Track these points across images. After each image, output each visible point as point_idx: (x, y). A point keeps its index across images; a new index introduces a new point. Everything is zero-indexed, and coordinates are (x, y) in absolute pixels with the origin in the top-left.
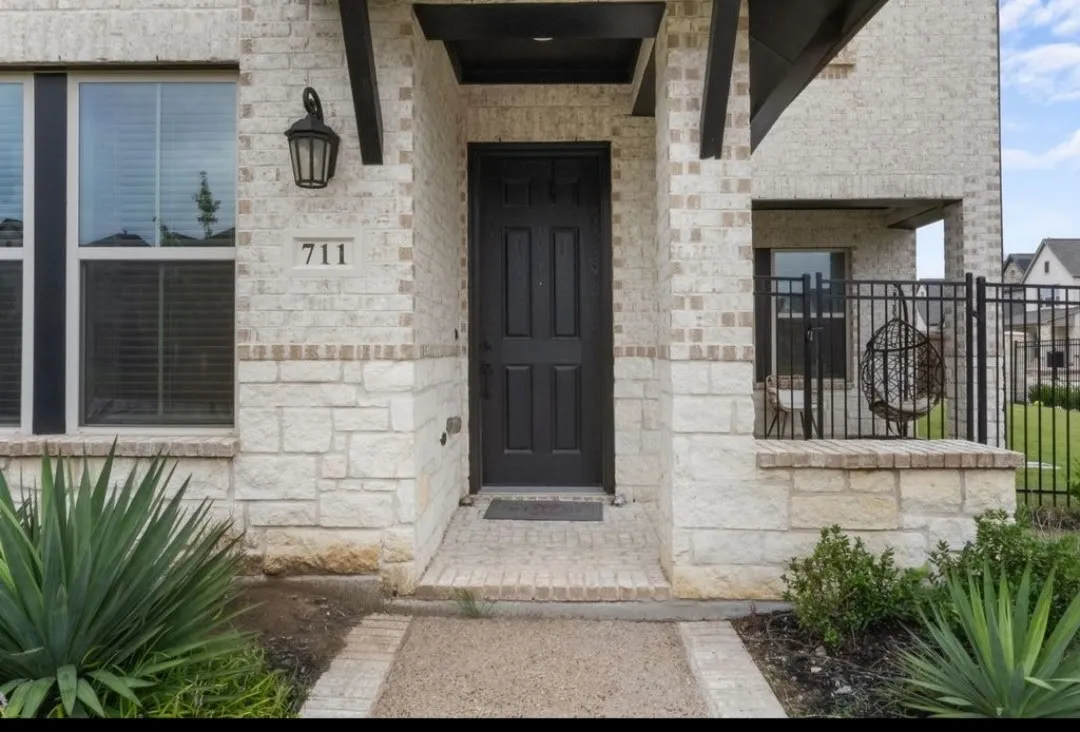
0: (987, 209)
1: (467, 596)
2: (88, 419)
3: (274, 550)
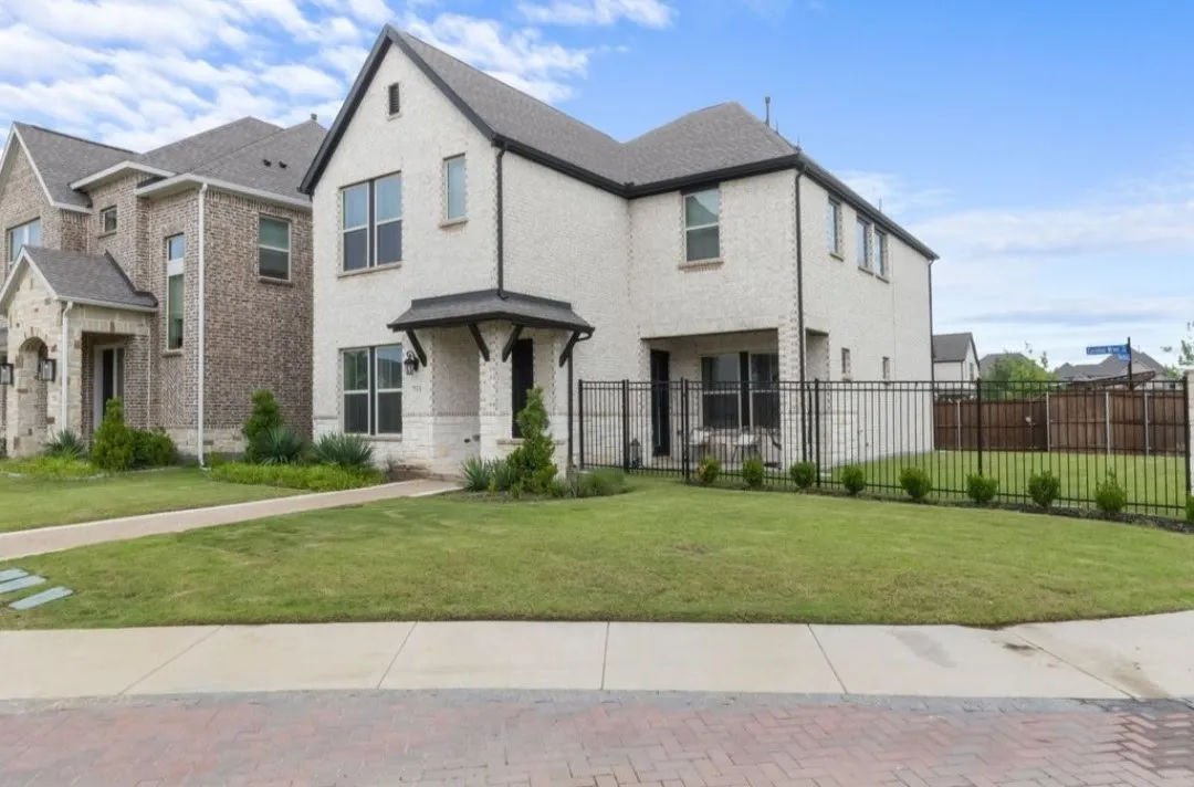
0: (791, 332)
1: (441, 476)
2: (380, 431)
3: (408, 463)
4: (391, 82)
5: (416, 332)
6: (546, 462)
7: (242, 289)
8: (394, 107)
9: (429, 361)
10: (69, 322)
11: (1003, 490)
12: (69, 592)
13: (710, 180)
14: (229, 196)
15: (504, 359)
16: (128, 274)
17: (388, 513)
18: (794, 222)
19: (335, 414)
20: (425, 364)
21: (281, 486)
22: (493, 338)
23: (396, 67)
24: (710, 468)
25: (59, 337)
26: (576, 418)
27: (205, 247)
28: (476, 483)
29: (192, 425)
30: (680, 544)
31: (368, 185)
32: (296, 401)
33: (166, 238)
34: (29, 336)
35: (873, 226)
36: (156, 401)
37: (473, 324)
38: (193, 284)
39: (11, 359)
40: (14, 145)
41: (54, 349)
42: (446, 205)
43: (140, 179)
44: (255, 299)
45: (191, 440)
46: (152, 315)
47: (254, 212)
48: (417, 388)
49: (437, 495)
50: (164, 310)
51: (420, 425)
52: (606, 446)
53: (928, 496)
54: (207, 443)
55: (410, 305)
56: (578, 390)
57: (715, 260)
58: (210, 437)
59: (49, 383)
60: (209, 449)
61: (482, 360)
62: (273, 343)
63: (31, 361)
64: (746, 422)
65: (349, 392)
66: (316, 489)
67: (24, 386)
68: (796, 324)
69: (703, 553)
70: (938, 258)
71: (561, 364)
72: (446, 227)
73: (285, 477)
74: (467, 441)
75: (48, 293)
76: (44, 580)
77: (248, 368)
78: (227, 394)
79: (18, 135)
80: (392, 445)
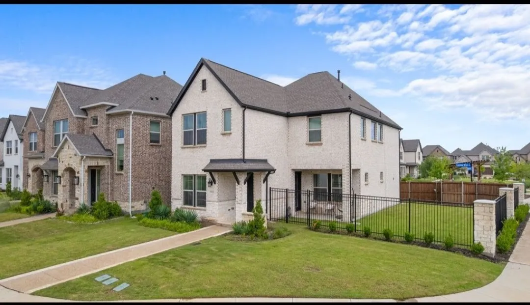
0: (347, 171)
2: (197, 206)
4: (204, 78)
5: (213, 173)
6: (262, 226)
7: (144, 149)
8: (204, 88)
9: (217, 182)
10: (84, 163)
11: (417, 237)
12: (128, 285)
13: (319, 114)
14: (140, 115)
15: (245, 184)
16: (102, 143)
17: (212, 248)
18: (348, 131)
19: (180, 198)
20: (215, 183)
21: (165, 229)
22: (241, 177)
23: (204, 74)
24: (318, 224)
25: (80, 168)
26: (269, 201)
27: (132, 134)
28: (235, 231)
29: (127, 200)
30: (311, 266)
31: (193, 115)
32: (162, 189)
33: (116, 130)
34: (68, 166)
35: (377, 124)
36: (112, 190)
37: (234, 172)
38: (128, 148)
39: (60, 174)
40: (57, 90)
41: (78, 173)
42: (223, 126)
43: (107, 108)
44: (148, 151)
45: (127, 206)
46: (111, 158)
47: (149, 120)
48: (212, 192)
49: (222, 235)
50: (116, 157)
51: (213, 205)
52: (279, 210)
53: (392, 239)
54: (133, 207)
55: (209, 161)
56: (269, 191)
57: (319, 142)
58: (133, 205)
59: (76, 186)
60: (133, 210)
61: (237, 184)
62: (155, 169)
63: (67, 175)
64: (330, 200)
65: (186, 190)
66: (180, 232)
67: (65, 184)
68: (349, 168)
69: (318, 270)
70: (402, 129)
71: (264, 183)
72: (223, 134)
73: (167, 226)
74: (229, 210)
75: (76, 152)
76: (117, 280)
77: (146, 178)
78: (139, 188)
79: (60, 88)
80: (202, 212)
